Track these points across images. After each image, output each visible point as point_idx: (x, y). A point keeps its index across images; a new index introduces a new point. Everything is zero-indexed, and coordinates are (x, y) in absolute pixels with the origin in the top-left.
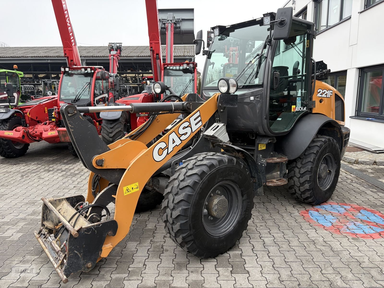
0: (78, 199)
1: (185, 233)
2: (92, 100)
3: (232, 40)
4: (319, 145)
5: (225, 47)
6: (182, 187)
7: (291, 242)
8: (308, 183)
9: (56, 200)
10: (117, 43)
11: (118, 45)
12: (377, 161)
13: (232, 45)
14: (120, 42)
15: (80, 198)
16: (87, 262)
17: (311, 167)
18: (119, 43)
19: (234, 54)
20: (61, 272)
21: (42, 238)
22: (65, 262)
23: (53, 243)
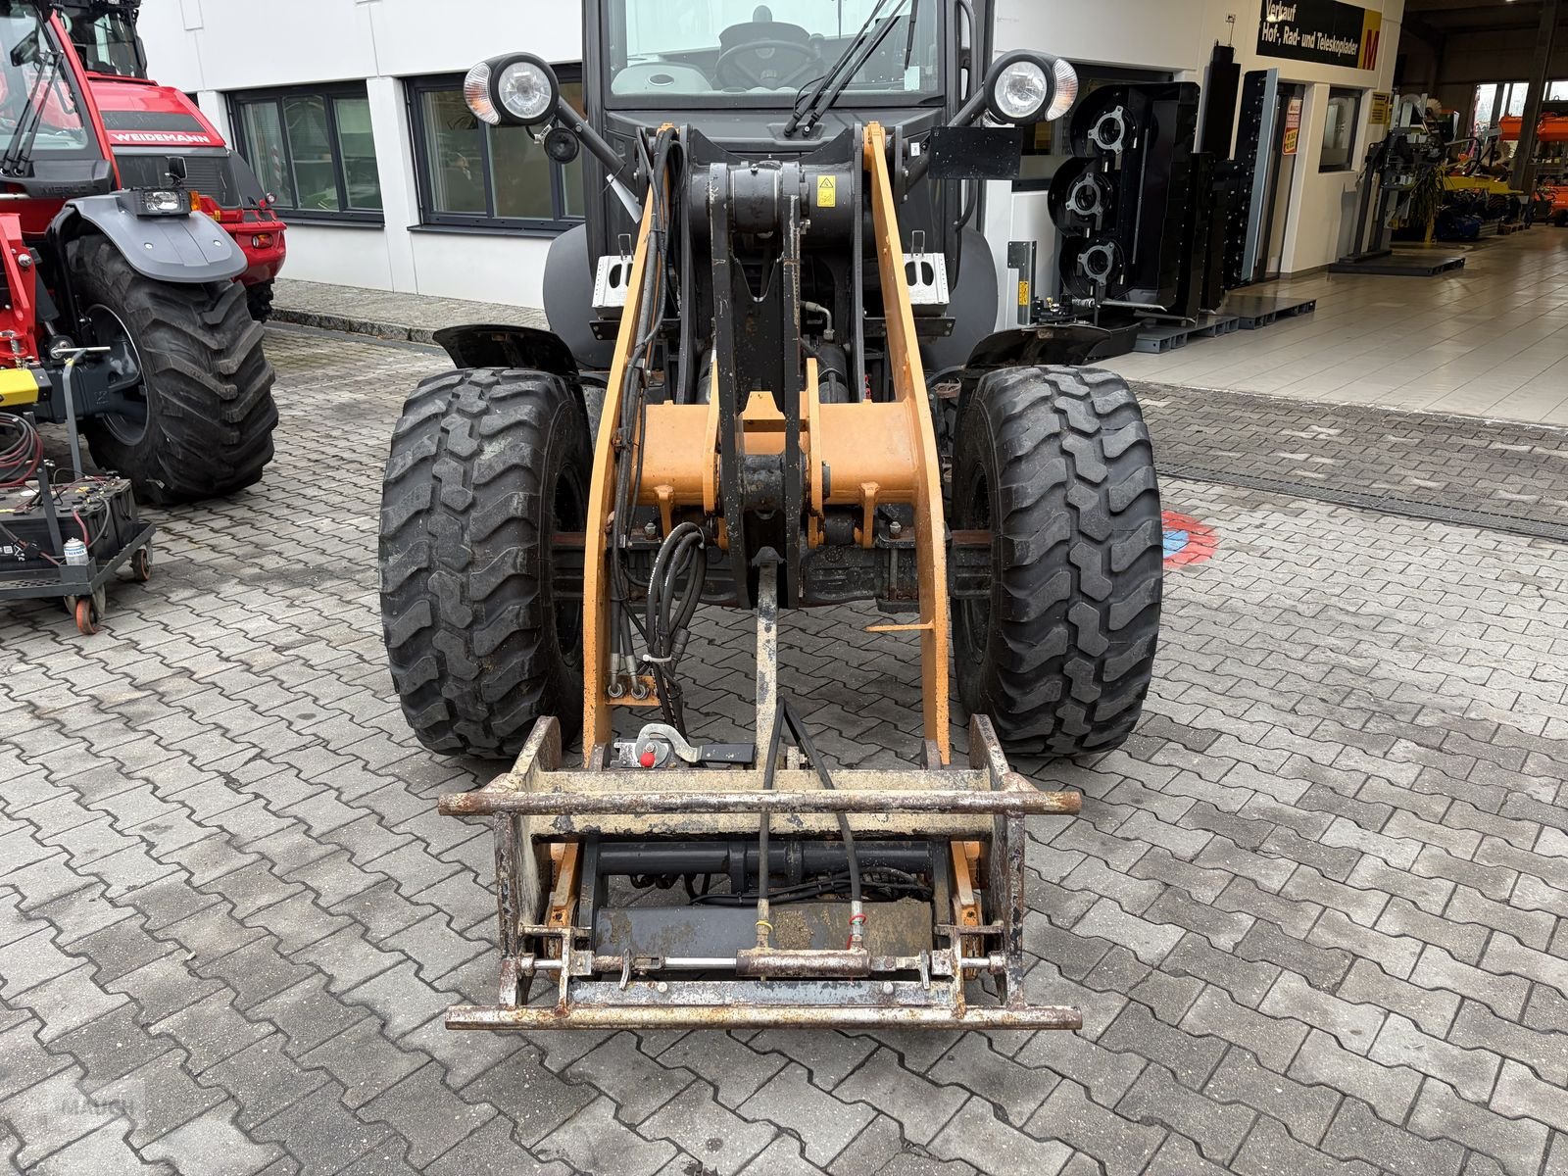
6: (1127, 502)
20: (1016, 1009)
21: (599, 996)
22: (1000, 964)
23: (765, 957)
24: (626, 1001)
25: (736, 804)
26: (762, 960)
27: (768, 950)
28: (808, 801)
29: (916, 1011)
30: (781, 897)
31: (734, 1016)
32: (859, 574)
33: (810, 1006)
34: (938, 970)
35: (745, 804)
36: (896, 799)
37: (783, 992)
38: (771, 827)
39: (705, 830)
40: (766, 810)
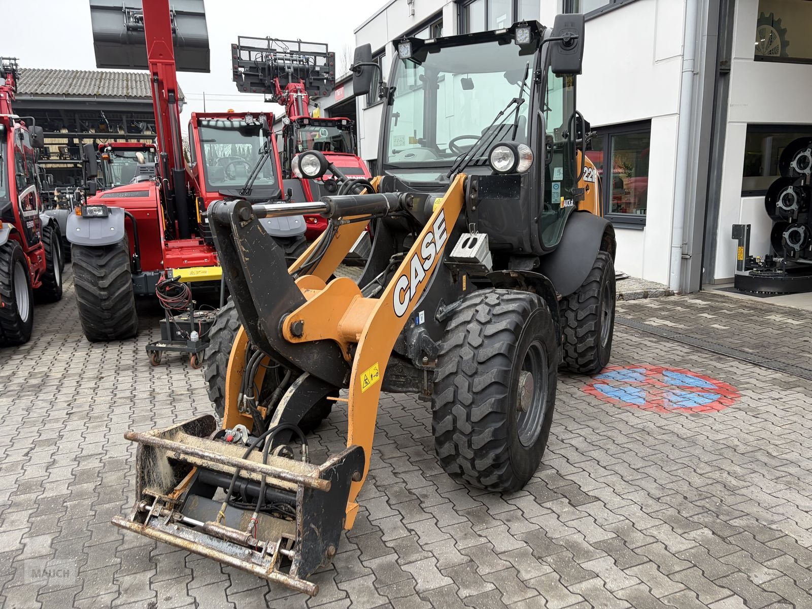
0: (204, 425)
1: (500, 446)
2: (13, 200)
3: (289, 68)
4: (600, 267)
5: (275, 81)
6: (486, 358)
7: (615, 439)
8: (592, 336)
9: (164, 433)
10: (3, 59)
11: (7, 62)
12: (623, 293)
13: (290, 78)
14: (12, 57)
15: (208, 421)
16: (327, 545)
17: (596, 307)
18: (9, 59)
19: (299, 98)
20: (291, 578)
21: (159, 526)
22: (292, 555)
23: (215, 526)
24: (166, 531)
25: (207, 457)
26: (212, 527)
27: (217, 524)
28: (230, 461)
29: (255, 566)
30: (248, 507)
31: (194, 547)
32: (411, 380)
33: (221, 552)
34: (269, 551)
35: (210, 457)
36: (259, 468)
37: (215, 543)
38: (240, 473)
39: (219, 469)
40: (240, 467)
